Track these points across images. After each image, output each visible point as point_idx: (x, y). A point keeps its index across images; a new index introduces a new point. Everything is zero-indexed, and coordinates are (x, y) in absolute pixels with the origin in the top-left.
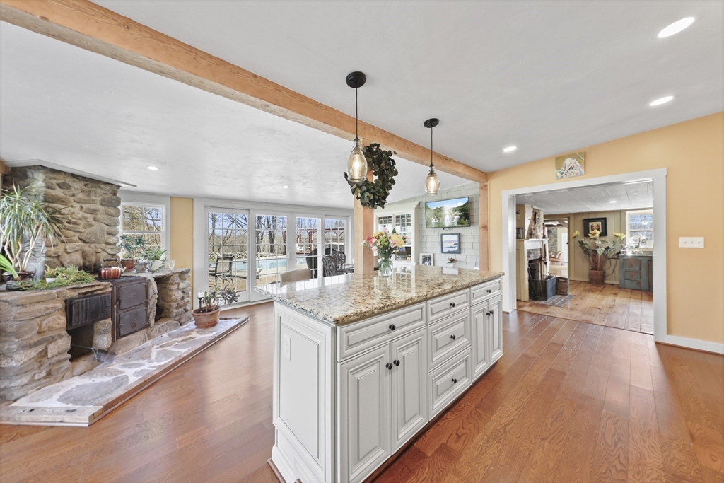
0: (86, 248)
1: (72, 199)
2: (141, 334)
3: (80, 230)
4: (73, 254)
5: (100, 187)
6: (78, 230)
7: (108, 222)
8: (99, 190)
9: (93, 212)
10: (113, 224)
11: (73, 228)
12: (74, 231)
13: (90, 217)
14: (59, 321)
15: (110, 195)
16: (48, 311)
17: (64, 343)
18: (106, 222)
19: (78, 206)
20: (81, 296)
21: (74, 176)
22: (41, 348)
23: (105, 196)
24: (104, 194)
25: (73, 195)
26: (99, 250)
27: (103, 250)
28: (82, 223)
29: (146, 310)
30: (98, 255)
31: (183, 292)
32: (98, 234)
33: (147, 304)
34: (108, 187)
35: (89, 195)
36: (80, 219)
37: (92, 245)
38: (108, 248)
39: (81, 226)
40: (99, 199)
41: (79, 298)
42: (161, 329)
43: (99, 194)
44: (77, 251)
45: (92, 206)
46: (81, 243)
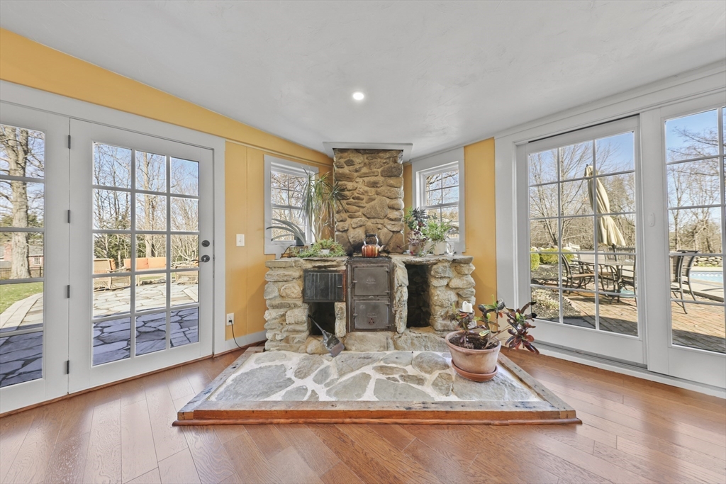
0: (369, 223)
1: (356, 174)
2: (381, 336)
3: (363, 205)
4: (357, 229)
5: (380, 158)
6: (361, 205)
7: (389, 194)
8: (379, 160)
9: (374, 185)
10: (394, 196)
11: (358, 203)
12: (359, 207)
13: (372, 191)
14: (294, 290)
15: (391, 164)
16: (285, 278)
17: (300, 314)
18: (386, 195)
19: (360, 180)
20: (316, 269)
21: (357, 151)
22: (282, 311)
23: (387, 166)
24: (384, 163)
25: (357, 171)
26: (380, 226)
27: (385, 226)
28: (365, 198)
29: (390, 306)
30: (380, 231)
31: (458, 295)
32: (378, 208)
33: (391, 297)
34: (388, 155)
35: (370, 168)
36: (363, 194)
37: (373, 220)
38: (389, 224)
39: (364, 201)
40: (379, 170)
41: (314, 271)
42: (416, 342)
43: (379, 165)
44: (361, 226)
45: (373, 179)
46: (364, 219)
